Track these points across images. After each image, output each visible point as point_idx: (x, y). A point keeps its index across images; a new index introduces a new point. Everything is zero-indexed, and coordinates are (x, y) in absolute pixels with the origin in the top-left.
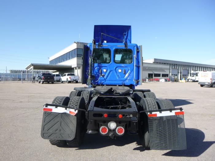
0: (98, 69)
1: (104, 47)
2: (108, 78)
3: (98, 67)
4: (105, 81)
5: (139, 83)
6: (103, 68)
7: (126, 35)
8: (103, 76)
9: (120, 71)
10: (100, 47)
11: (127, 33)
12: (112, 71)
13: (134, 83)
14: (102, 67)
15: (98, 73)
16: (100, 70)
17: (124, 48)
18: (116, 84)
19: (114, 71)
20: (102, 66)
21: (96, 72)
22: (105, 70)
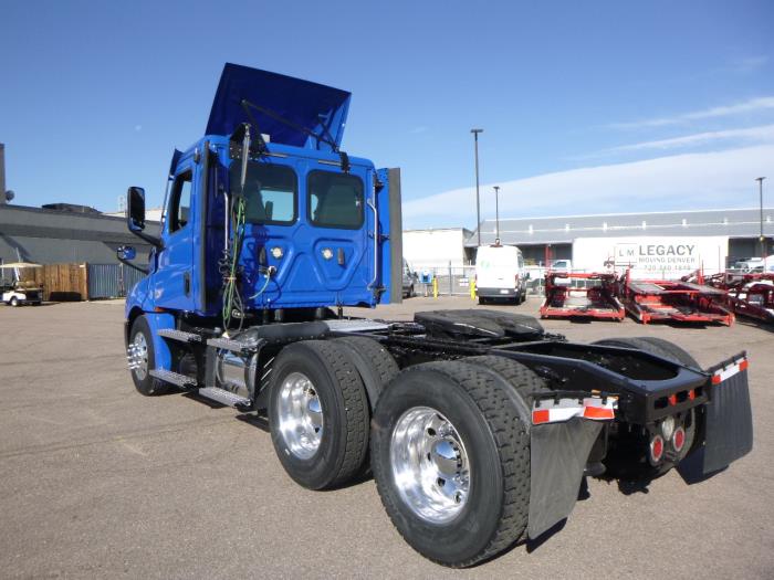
0: (252, 247)
1: (274, 161)
3: (253, 240)
4: (279, 297)
5: (383, 295)
6: (271, 241)
7: (326, 123)
8: (273, 276)
9: (327, 254)
10: (261, 160)
11: (328, 116)
12: (302, 253)
13: (369, 297)
14: (269, 237)
15: (252, 264)
16: (260, 250)
17: (340, 171)
19: (310, 257)
20: (268, 234)
21: (245, 260)
22: (277, 253)
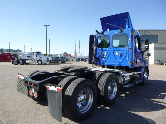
1: (105, 35)
2: (108, 60)
3: (101, 51)
4: (106, 62)
6: (104, 51)
7: (128, 21)
8: (105, 58)
9: (117, 54)
11: (127, 19)
12: (111, 54)
16: (102, 53)
18: (114, 65)
19: (113, 54)
22: (105, 54)
